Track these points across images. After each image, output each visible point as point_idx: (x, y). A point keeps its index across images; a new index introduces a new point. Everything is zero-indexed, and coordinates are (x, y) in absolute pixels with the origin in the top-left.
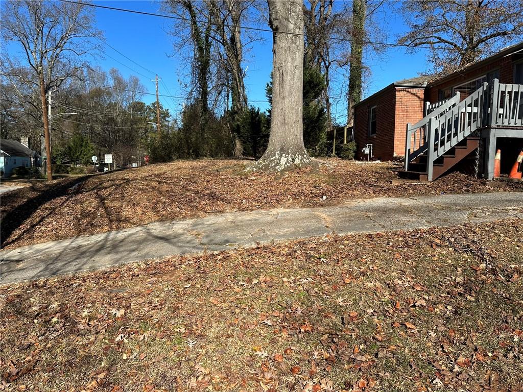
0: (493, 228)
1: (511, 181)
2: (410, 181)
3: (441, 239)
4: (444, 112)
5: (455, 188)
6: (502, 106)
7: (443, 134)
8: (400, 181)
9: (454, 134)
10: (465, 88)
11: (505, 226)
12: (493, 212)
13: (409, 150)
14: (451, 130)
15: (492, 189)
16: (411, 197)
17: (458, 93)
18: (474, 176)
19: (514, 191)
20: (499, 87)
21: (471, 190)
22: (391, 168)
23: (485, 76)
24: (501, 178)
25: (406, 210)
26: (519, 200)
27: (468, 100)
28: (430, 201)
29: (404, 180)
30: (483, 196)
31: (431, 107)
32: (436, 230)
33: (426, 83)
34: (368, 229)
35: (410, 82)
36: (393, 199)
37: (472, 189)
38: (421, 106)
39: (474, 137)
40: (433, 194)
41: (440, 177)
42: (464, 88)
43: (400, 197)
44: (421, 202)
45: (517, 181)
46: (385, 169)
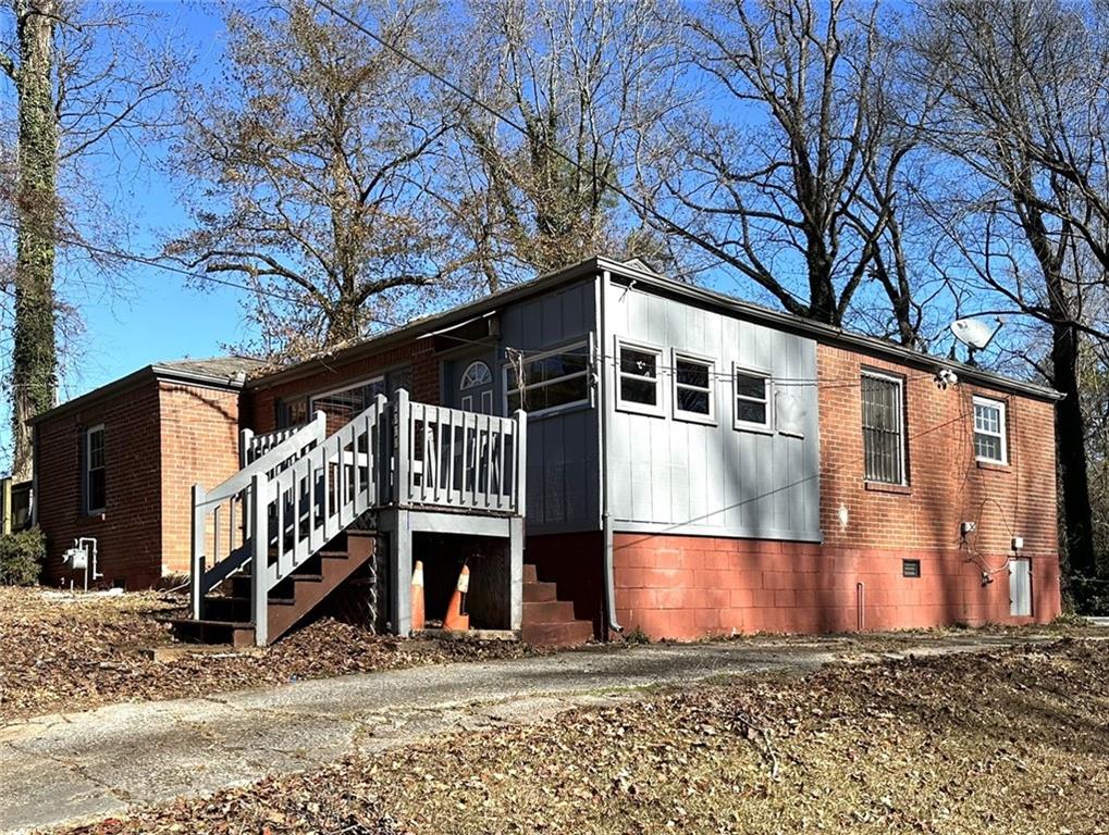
0: (410, 761)
1: (447, 637)
2: (206, 648)
3: (285, 812)
4: (290, 458)
5: (326, 662)
6: (419, 457)
7: (289, 520)
8: (179, 651)
9: (317, 519)
10: (340, 403)
11: (436, 754)
12: (410, 720)
13: (203, 559)
14: (308, 510)
15: (409, 658)
16: (210, 696)
17: (322, 415)
18: (369, 629)
19: (455, 661)
20: (410, 410)
21: (361, 664)
22: (154, 612)
23: (382, 378)
24: (427, 630)
25: (195, 738)
26: (465, 684)
27: (346, 434)
28: (260, 704)
29: (191, 647)
30: (391, 680)
31: (256, 445)
32: (275, 784)
33: (241, 378)
34: (78, 810)
35: (199, 369)
36: (159, 706)
37: (364, 661)
38: (232, 438)
39: (363, 529)
40: (269, 682)
41: (286, 634)
42: (336, 402)
43: (178, 697)
44: (237, 707)
45: (459, 637)
46: (137, 617)
